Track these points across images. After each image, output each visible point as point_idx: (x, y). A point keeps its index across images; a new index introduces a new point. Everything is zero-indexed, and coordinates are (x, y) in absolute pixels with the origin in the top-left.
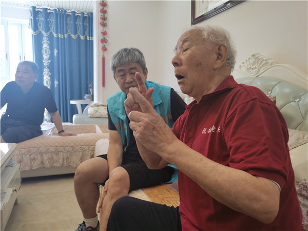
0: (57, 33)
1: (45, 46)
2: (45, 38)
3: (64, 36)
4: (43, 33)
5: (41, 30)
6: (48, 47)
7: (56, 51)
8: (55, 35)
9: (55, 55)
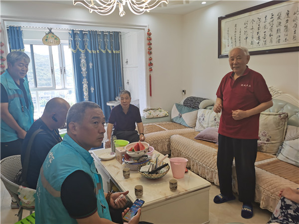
0: (91, 50)
1: (83, 61)
2: (83, 54)
3: (97, 52)
4: (81, 50)
5: (79, 48)
6: (85, 61)
7: (91, 65)
8: (90, 52)
9: (91, 67)
